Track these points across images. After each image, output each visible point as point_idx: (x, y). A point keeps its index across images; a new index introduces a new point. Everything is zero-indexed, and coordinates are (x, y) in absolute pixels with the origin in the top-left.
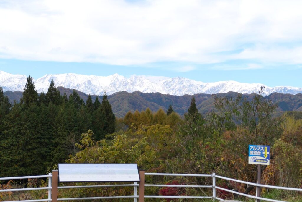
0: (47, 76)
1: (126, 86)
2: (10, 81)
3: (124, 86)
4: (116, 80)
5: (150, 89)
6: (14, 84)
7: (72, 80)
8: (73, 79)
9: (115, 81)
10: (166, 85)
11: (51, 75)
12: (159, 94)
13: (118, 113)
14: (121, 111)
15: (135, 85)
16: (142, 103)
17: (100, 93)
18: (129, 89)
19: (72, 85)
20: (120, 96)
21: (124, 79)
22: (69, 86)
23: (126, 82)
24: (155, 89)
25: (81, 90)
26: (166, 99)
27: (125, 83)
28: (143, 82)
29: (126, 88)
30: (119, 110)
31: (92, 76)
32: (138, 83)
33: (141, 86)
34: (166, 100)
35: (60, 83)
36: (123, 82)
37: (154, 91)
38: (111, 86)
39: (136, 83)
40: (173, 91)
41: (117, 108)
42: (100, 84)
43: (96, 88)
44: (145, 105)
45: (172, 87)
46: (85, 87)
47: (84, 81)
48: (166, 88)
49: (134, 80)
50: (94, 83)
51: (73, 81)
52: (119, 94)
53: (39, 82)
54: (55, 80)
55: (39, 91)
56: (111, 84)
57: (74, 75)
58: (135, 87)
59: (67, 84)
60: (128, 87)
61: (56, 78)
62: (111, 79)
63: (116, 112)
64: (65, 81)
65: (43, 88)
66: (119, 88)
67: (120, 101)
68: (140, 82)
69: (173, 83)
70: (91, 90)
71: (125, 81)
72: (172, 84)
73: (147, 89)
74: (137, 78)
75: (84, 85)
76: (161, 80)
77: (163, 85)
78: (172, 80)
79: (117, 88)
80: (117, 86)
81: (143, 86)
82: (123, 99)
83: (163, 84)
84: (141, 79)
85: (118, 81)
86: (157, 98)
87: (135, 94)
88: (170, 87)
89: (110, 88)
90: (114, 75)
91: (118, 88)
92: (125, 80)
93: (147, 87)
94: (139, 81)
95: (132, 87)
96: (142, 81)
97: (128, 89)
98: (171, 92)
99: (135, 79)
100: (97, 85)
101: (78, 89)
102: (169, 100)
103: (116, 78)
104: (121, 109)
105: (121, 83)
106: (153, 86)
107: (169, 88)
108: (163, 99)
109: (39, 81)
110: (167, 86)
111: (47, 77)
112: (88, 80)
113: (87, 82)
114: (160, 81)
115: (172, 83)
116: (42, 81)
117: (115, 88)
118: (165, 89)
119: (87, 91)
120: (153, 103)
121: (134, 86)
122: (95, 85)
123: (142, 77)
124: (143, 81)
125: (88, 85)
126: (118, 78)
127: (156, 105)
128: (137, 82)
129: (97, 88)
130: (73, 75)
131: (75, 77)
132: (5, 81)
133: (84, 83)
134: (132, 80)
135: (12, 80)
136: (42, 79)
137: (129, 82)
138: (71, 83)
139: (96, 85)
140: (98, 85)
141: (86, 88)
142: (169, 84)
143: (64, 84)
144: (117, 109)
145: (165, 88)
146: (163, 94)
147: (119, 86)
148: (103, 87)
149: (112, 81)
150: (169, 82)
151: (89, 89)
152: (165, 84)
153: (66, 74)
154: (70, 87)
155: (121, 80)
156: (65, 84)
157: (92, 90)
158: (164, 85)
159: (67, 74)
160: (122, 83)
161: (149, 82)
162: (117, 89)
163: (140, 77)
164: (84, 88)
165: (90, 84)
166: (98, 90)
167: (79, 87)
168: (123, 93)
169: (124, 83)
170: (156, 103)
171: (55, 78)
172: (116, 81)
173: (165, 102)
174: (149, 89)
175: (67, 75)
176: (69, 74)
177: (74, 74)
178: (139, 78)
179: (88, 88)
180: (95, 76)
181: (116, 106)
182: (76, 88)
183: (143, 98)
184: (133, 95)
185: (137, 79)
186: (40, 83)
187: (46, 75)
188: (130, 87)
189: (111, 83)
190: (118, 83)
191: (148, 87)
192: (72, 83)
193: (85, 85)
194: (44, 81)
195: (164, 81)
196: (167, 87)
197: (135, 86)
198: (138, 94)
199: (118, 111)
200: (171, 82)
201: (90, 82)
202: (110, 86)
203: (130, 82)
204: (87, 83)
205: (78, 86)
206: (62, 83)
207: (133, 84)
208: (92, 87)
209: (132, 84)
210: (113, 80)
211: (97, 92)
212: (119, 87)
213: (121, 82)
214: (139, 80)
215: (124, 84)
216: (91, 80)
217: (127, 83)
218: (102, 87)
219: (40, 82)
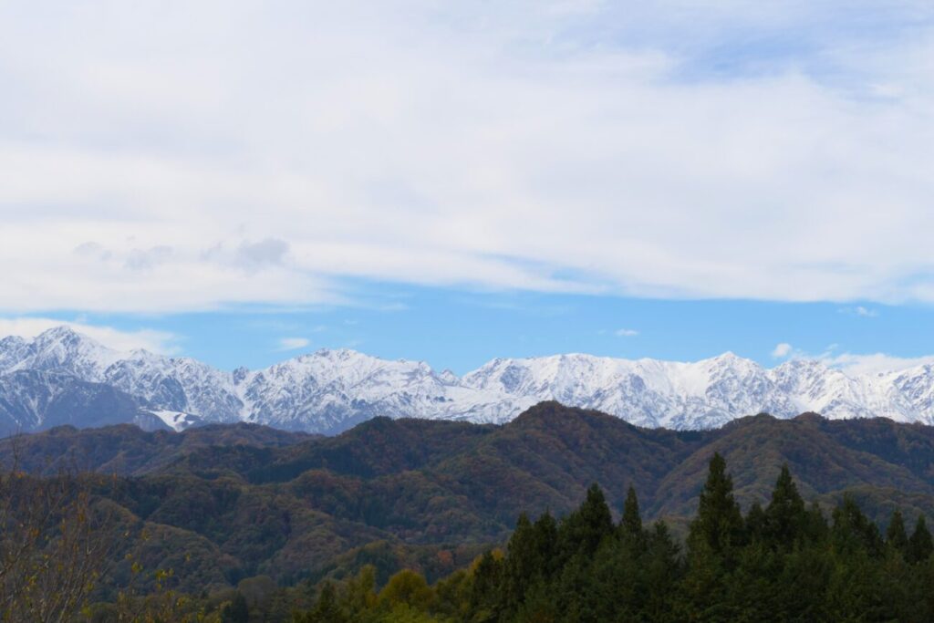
0: (495, 365)
1: (761, 393)
2: (378, 384)
3: (756, 393)
4: (729, 375)
5: (847, 403)
6: (389, 390)
7: (578, 375)
8: (582, 374)
9: (726, 378)
10: (905, 388)
11: (510, 360)
12: (883, 424)
13: (748, 490)
14: (757, 485)
15: (794, 389)
16: (827, 455)
17: (672, 419)
18: (773, 403)
19: (578, 392)
20: (749, 432)
21: (753, 369)
22: (570, 397)
23: (761, 380)
24: (865, 402)
25: (608, 409)
26: (910, 439)
27: (759, 385)
28: (823, 381)
29: (762, 400)
30: (750, 481)
31: (645, 361)
32: (804, 382)
33: (813, 395)
34: (912, 443)
35: (540, 387)
36: (754, 381)
37: (861, 409)
38: (712, 396)
39: (799, 383)
40: (929, 409)
41: (740, 473)
42: (672, 390)
43: (660, 404)
44: (839, 463)
45: (924, 396)
46: (625, 398)
47: (620, 380)
48: (902, 399)
49: (788, 373)
50: (650, 385)
51: (581, 381)
52: (748, 424)
53: (468, 385)
54: (524, 377)
55: (472, 414)
56: (710, 389)
57: (587, 360)
58: (792, 397)
59: (563, 390)
60: (769, 397)
61: (527, 369)
62: (710, 370)
63: (740, 487)
64: (556, 378)
65: (484, 406)
66: (739, 400)
67: (752, 449)
68: (812, 380)
69: (929, 381)
70: (644, 408)
71: (758, 376)
72: (925, 384)
73: (838, 403)
74: (801, 366)
75: (619, 394)
76: (885, 372)
77: (891, 388)
78: (925, 371)
79: (731, 402)
80: (731, 396)
81: (821, 394)
82: (761, 442)
83: (891, 385)
84: (815, 369)
85: (735, 377)
86: (879, 435)
87: (801, 423)
88: (917, 397)
89: (707, 401)
90: (723, 357)
91: (734, 400)
92: (757, 373)
93: (835, 398)
94: (808, 378)
95: (782, 399)
96: (818, 377)
97: (769, 404)
98: (923, 414)
99: (793, 370)
100: (662, 394)
101: (600, 405)
102: (920, 443)
103: (727, 367)
104: (756, 477)
105: (744, 385)
106: (856, 395)
107: (915, 401)
108: (901, 441)
109: (469, 381)
110: (907, 393)
111: (496, 368)
112: (632, 375)
113: (628, 384)
114: (881, 375)
115: (923, 382)
116: (480, 381)
117: (724, 401)
118: (901, 403)
119: (630, 414)
120: (865, 454)
121: (791, 393)
122: (655, 393)
123: (817, 363)
124: (821, 378)
125: (634, 391)
126: (735, 367)
127: (876, 460)
128: (802, 378)
129: (663, 401)
130: (581, 360)
131: (588, 366)
132: (361, 384)
133: (620, 385)
134: (782, 374)
135: (384, 378)
136: (478, 375)
137: (774, 380)
138: (577, 385)
139: (659, 393)
140: (667, 393)
141: (628, 403)
142: (916, 386)
143: (552, 390)
144: (742, 475)
145: (899, 400)
146: (898, 424)
147: (738, 395)
148: (684, 400)
149: (713, 378)
150: (914, 379)
151: (637, 405)
152: (901, 385)
153: (559, 356)
154: (574, 398)
155: (746, 375)
156: (557, 390)
157: (647, 410)
158: (895, 388)
159: (563, 358)
160: (748, 383)
161: (842, 379)
162: (734, 405)
163: (811, 364)
164: (621, 404)
165: (640, 390)
166: (668, 409)
167: (602, 400)
168: (762, 422)
169: (757, 383)
170: (875, 456)
171: (523, 371)
172: (729, 378)
173: (907, 449)
174: (843, 405)
175: (561, 360)
176: (570, 356)
177: (584, 356)
178: (807, 366)
179: (632, 403)
180: (657, 362)
181: (739, 467)
182: (591, 401)
183: (829, 437)
184: (795, 428)
185: (800, 369)
186: (473, 386)
187: (493, 361)
188: (777, 398)
189: (711, 384)
190: (735, 383)
191: (840, 395)
192: (580, 388)
193: (624, 393)
194: (486, 381)
195: (895, 376)
196: (906, 397)
197: (794, 393)
198: (813, 423)
199: (746, 485)
200: (921, 377)
201: (638, 383)
202: (709, 394)
203: (777, 381)
204: (628, 387)
205: (598, 395)
206: (544, 389)
207: (786, 388)
208: (648, 398)
209: (782, 387)
210: (718, 374)
211: (662, 416)
212: (737, 399)
213: (746, 379)
214: (806, 375)
215: (756, 388)
216: (642, 376)
217: (766, 383)
218: (679, 397)
219: (473, 383)
